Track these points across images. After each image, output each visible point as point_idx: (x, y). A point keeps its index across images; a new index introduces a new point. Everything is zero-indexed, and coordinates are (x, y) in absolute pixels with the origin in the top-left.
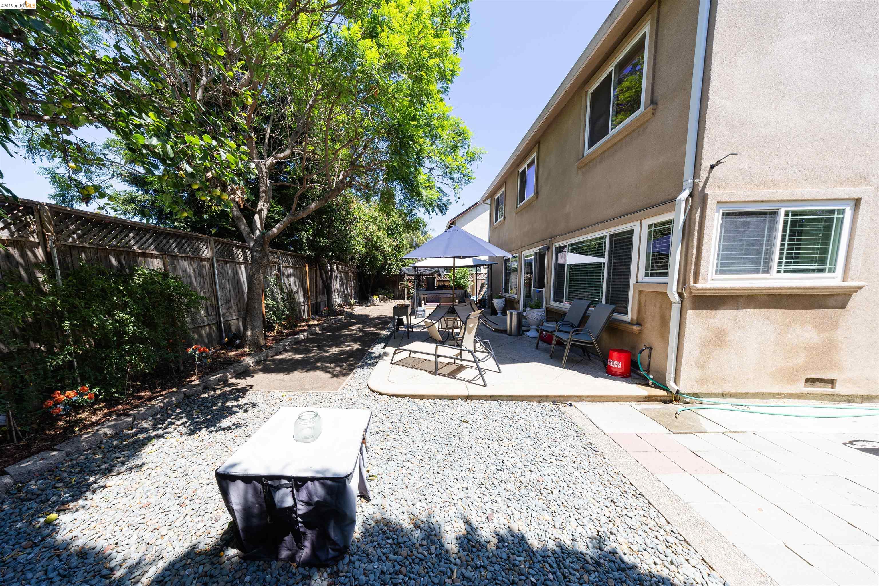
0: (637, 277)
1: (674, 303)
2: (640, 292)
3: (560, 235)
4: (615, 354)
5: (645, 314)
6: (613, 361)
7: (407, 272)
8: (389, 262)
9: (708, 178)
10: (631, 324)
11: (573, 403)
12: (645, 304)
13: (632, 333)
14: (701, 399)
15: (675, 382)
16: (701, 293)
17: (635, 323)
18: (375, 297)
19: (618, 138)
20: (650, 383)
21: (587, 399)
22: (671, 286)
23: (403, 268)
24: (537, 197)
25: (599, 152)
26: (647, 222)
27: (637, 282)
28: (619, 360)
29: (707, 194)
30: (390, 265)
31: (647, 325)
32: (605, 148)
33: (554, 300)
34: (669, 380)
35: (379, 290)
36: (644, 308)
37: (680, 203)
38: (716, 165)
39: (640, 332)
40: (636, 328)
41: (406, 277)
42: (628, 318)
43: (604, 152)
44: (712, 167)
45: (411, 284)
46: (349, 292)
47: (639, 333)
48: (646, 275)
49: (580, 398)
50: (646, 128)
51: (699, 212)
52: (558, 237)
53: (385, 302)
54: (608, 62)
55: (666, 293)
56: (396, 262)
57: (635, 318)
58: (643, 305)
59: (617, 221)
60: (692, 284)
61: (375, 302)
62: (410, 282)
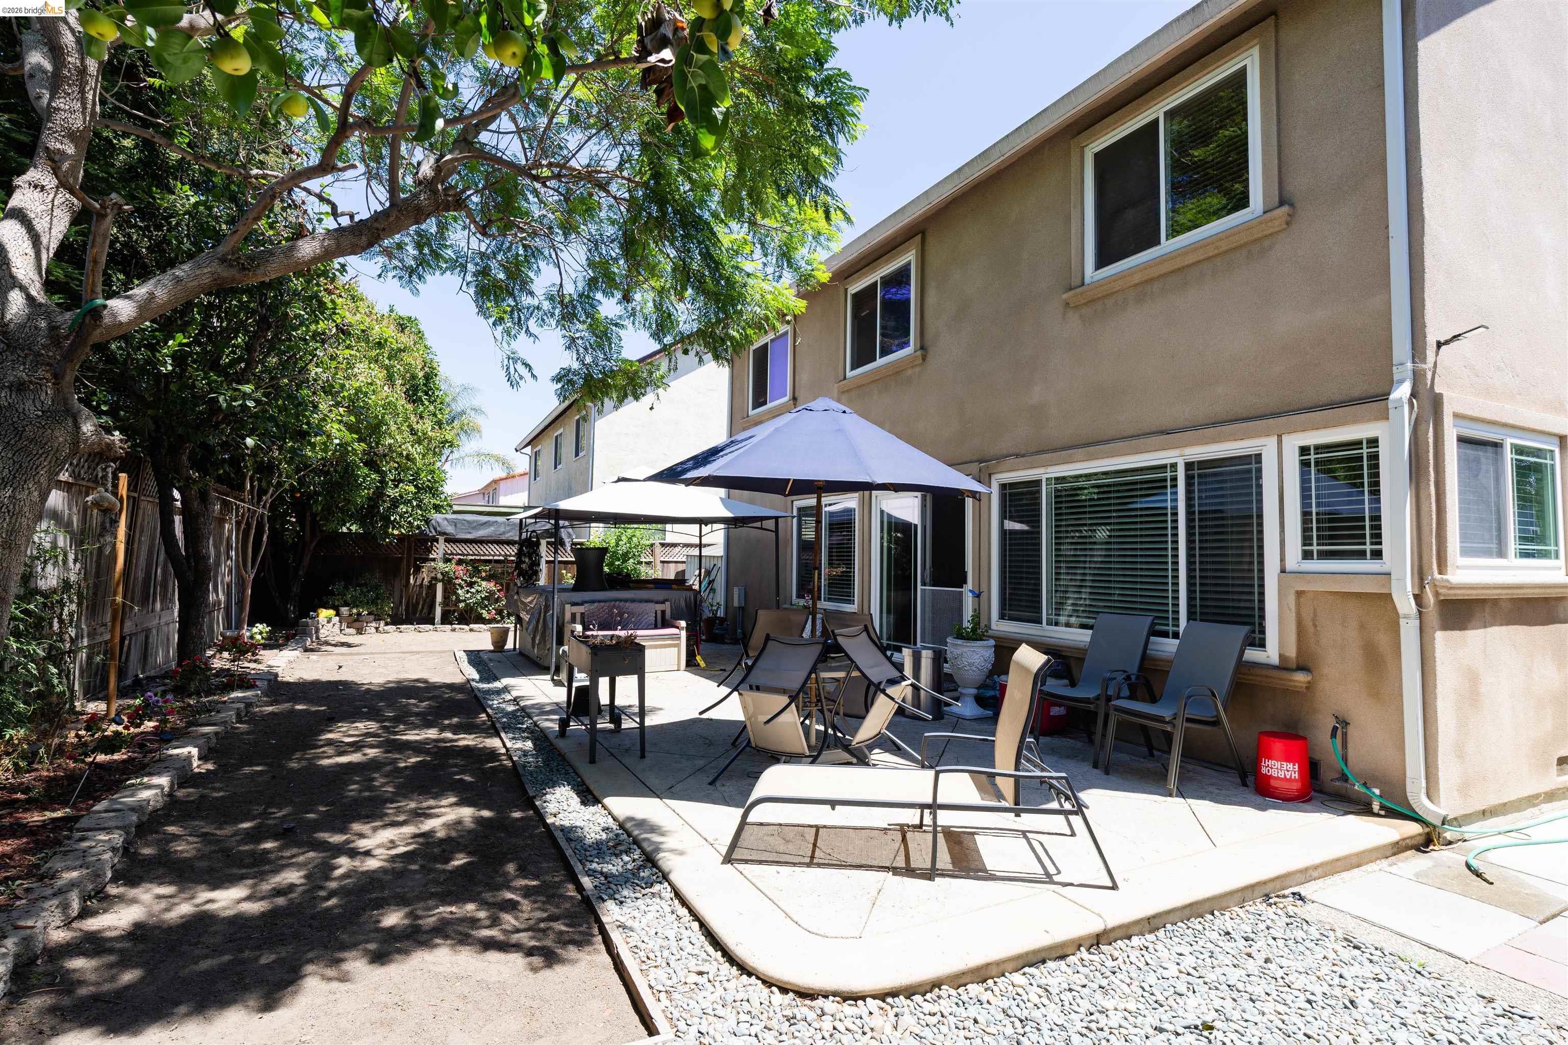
0: (1282, 560)
1: (1406, 617)
2: (1299, 594)
3: (1017, 456)
4: (1278, 746)
5: (1317, 642)
6: (1271, 763)
7: (450, 529)
8: (392, 492)
9: (1435, 363)
10: (1284, 666)
11: (1303, 890)
12: (1314, 620)
13: (1290, 693)
14: (1464, 829)
15: (1429, 796)
16: (1460, 594)
17: (1294, 666)
18: (324, 614)
19: (1191, 259)
20: (1376, 807)
21: (1315, 874)
22: (1402, 580)
23: (436, 517)
24: (924, 358)
25: (1137, 279)
26: (1293, 442)
27: (1283, 571)
28: (1288, 758)
29: (1441, 395)
30: (395, 503)
31: (1326, 671)
32: (1154, 272)
33: (1002, 617)
34: (1419, 794)
35: (338, 587)
36: (1311, 630)
37: (1399, 406)
38: (1447, 342)
39: (1310, 686)
40: (1301, 678)
41: (440, 549)
42: (1271, 653)
43: (1150, 281)
44: (1439, 345)
45: (460, 570)
46: (222, 597)
47: (1308, 688)
48: (1307, 555)
49: (1307, 874)
50: (1271, 248)
51: (1431, 429)
52: (1011, 461)
53: (360, 632)
54: (1148, 102)
55: (1388, 597)
56: (416, 496)
57: (1292, 652)
58: (1308, 623)
59: (1211, 431)
60: (1437, 576)
61: (323, 633)
62: (460, 562)
